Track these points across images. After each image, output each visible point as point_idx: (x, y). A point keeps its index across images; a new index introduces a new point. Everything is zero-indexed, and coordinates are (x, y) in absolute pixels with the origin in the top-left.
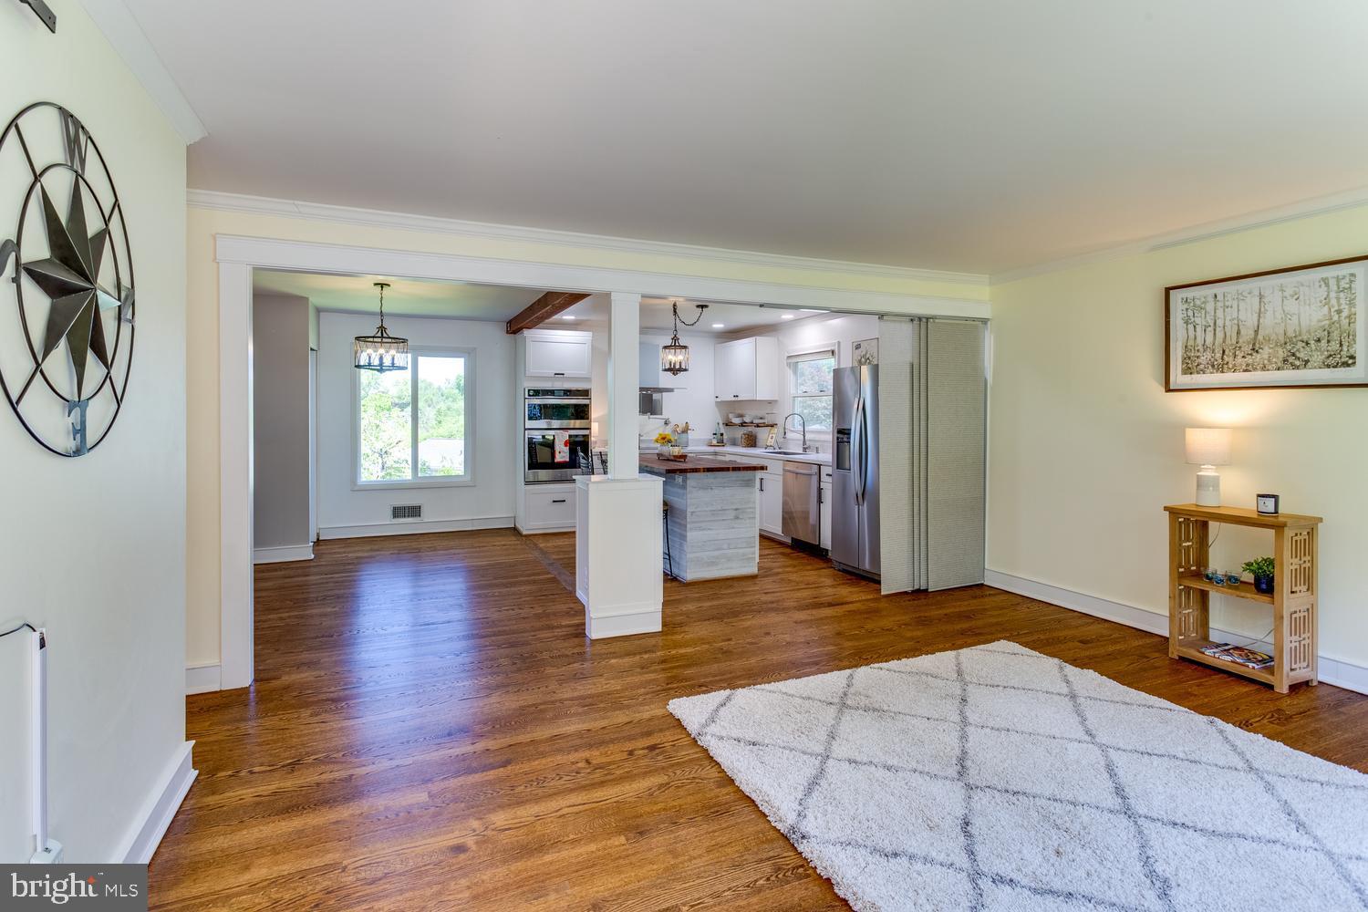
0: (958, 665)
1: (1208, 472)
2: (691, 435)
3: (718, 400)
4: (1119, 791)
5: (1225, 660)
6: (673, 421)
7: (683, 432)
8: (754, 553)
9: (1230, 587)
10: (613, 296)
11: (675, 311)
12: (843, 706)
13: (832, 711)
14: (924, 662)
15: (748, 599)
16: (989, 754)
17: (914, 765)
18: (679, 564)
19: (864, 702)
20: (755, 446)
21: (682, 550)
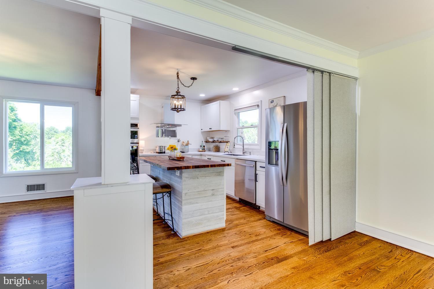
2: (190, 146)
3: (203, 131)
6: (182, 140)
7: (186, 145)
8: (223, 215)
11: (178, 77)
18: (178, 224)
21: (179, 216)
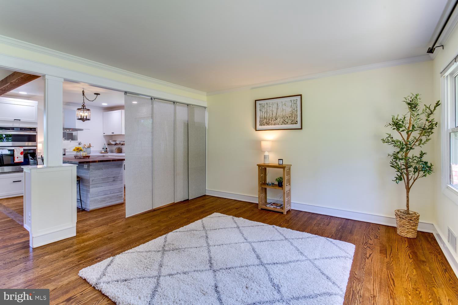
0: (203, 224)
1: (266, 154)
2: (92, 149)
3: (105, 135)
4: (258, 257)
5: (272, 207)
6: (83, 143)
7: (88, 148)
8: (122, 194)
9: (272, 186)
10: (47, 77)
11: (83, 94)
12: (164, 251)
13: (160, 254)
14: (192, 226)
15: (119, 213)
16: (218, 255)
17: (194, 268)
18: (86, 203)
19: (172, 247)
20: (121, 153)
21: (87, 197)
